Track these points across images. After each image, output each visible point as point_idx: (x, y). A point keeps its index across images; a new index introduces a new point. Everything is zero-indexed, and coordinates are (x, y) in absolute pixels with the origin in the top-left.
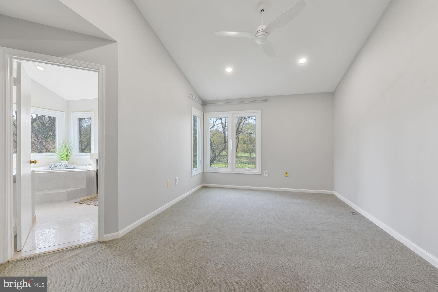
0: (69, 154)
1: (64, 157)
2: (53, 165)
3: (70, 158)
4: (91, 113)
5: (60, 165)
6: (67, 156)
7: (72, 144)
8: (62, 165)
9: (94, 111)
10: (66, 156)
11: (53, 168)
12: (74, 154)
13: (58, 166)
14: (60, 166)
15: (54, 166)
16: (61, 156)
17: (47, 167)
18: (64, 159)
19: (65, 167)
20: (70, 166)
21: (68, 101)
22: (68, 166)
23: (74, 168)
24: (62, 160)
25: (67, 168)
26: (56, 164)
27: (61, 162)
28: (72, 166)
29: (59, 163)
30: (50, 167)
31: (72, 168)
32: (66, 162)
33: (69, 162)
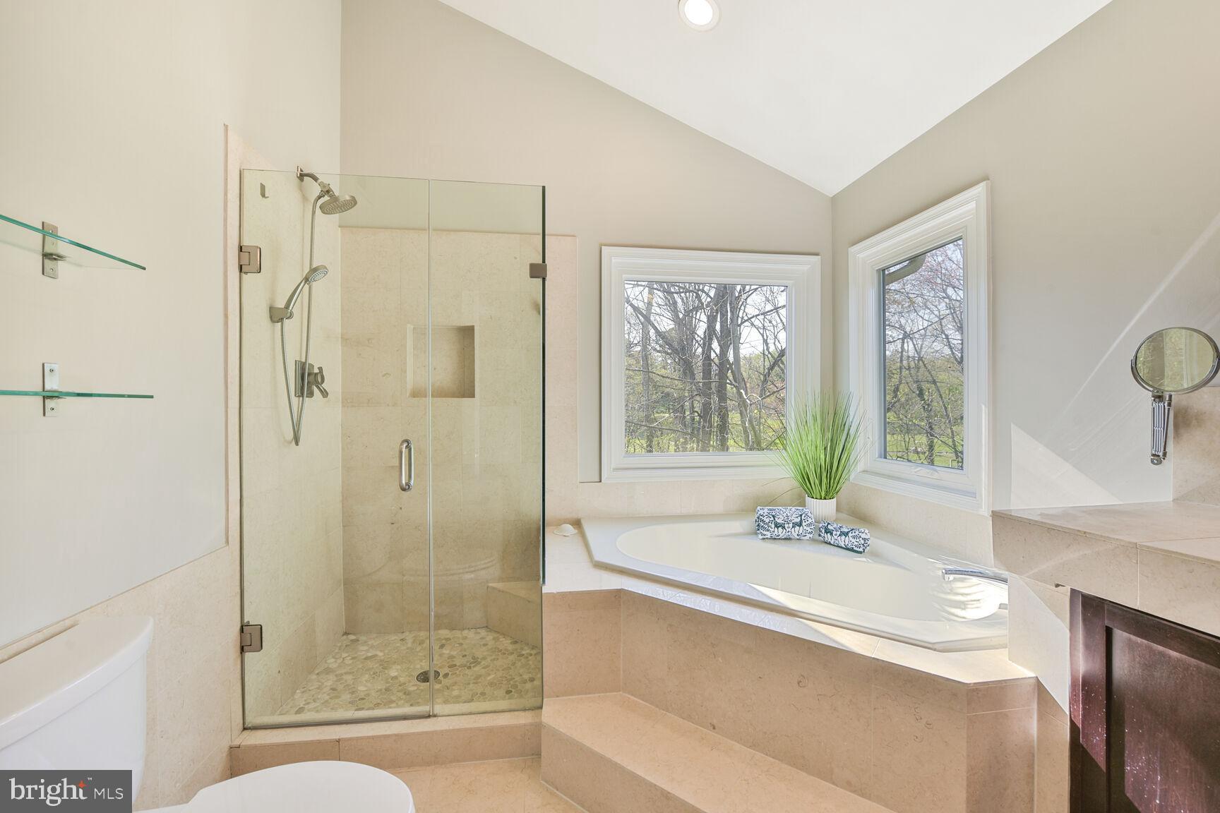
0: (840, 468)
1: (817, 482)
2: (767, 520)
3: (845, 489)
4: (968, 202)
5: (798, 520)
6: (829, 472)
7: (852, 413)
8: (808, 525)
9: (986, 178)
10: (824, 475)
11: (768, 535)
12: (860, 467)
13: (791, 525)
14: (797, 528)
15: (773, 526)
16: (805, 478)
17: (747, 523)
18: (816, 490)
19: (820, 535)
20: (843, 534)
21: (834, 200)
22: (831, 534)
23: (861, 550)
24: (807, 493)
25: (830, 544)
26: (781, 516)
27: (803, 504)
28: (850, 534)
29: (793, 509)
30: (758, 525)
31: (852, 550)
32: (823, 508)
33: (838, 509)
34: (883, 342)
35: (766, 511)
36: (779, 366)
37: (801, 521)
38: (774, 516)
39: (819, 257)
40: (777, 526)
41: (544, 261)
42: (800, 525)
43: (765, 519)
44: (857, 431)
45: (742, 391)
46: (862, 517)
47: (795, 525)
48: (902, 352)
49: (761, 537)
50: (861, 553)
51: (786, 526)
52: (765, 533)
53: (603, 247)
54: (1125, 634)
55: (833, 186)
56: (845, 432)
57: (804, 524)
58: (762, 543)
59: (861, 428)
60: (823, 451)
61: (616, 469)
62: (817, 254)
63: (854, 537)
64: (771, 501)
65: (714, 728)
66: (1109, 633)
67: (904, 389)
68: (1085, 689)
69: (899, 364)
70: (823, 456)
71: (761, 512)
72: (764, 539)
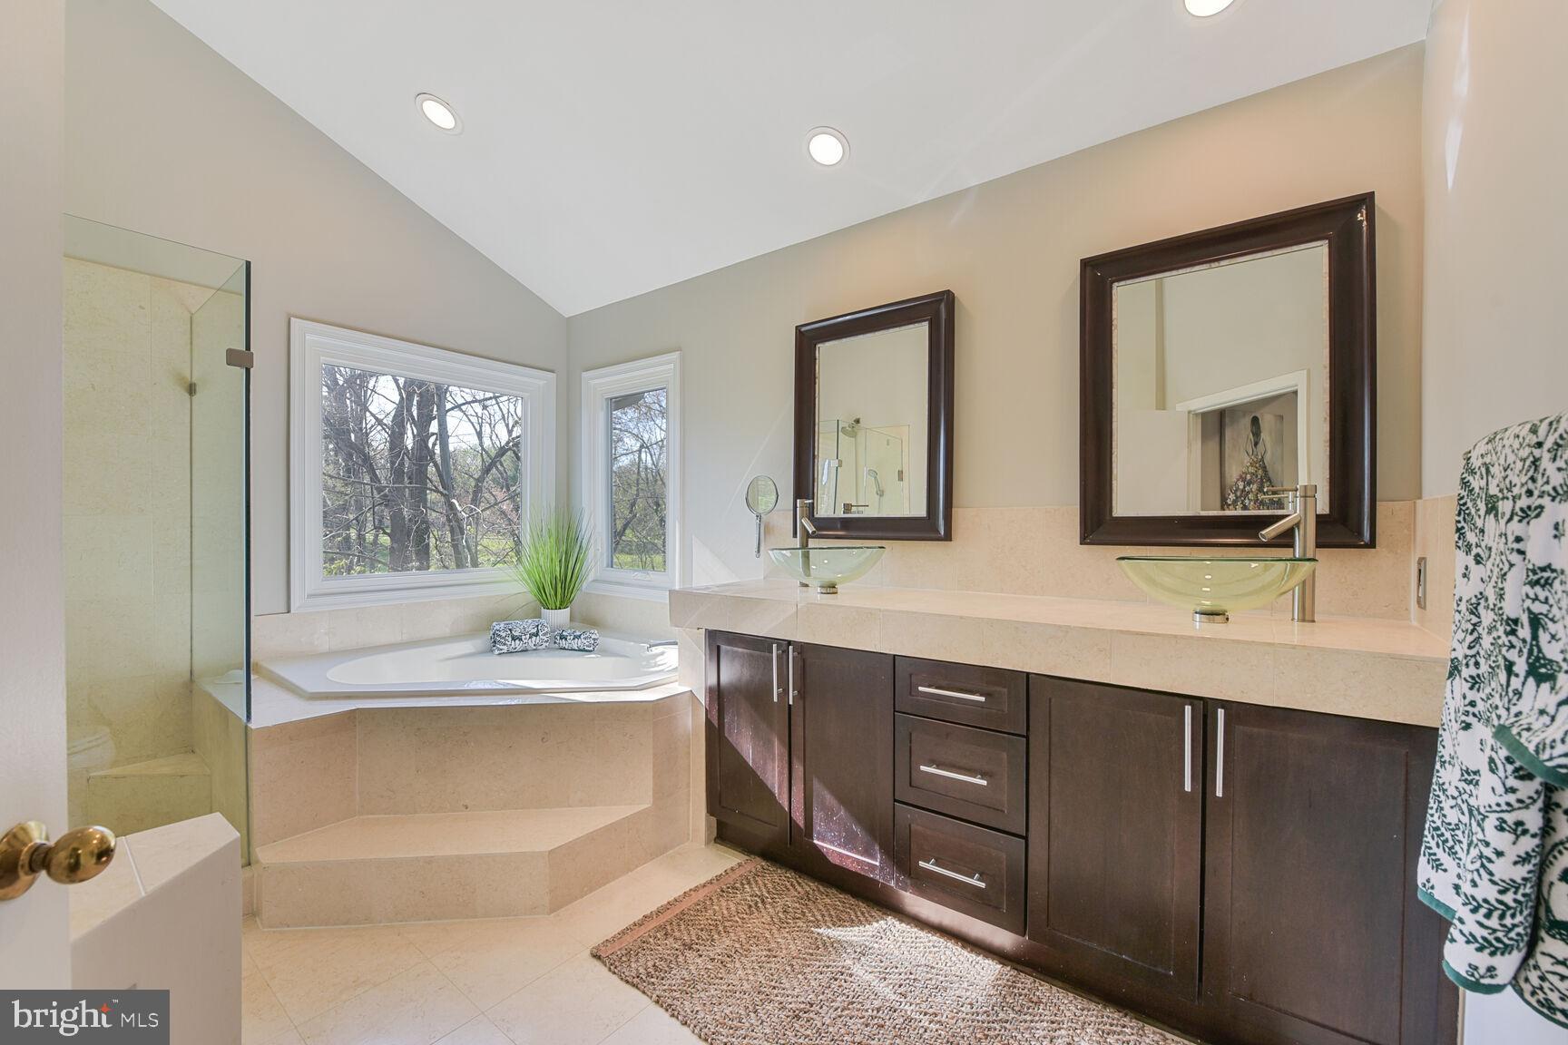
0: (573, 580)
1: (553, 592)
2: (504, 635)
3: (578, 597)
4: (669, 363)
5: (535, 630)
6: (564, 582)
8: (544, 635)
10: (559, 585)
11: (505, 649)
12: (592, 576)
13: (528, 637)
14: (534, 638)
15: (510, 639)
16: (541, 589)
17: (482, 642)
18: (551, 601)
19: (555, 643)
20: (575, 637)
21: (570, 321)
22: (566, 639)
23: (591, 649)
24: (543, 606)
25: (564, 649)
26: (518, 629)
27: (539, 616)
28: (582, 637)
29: (530, 621)
30: (495, 642)
31: (584, 650)
32: (559, 617)
33: (572, 619)
34: (612, 459)
35: (502, 625)
36: (497, 469)
37: (538, 631)
38: (510, 630)
39: (555, 375)
40: (514, 638)
41: (248, 347)
42: (537, 635)
43: (501, 633)
44: (589, 541)
45: (454, 501)
46: (591, 622)
47: (532, 635)
48: (639, 463)
49: (497, 652)
50: (591, 651)
51: (523, 637)
52: (501, 647)
53: (292, 318)
54: (729, 648)
55: (569, 308)
56: (579, 543)
57: (540, 633)
58: (498, 657)
59: (592, 541)
60: (557, 563)
61: (310, 596)
62: (553, 371)
63: (585, 639)
64: (506, 617)
65: (467, 808)
66: (719, 647)
67: (641, 503)
68: (710, 691)
69: (635, 476)
70: (558, 569)
71: (498, 627)
72: (500, 654)
